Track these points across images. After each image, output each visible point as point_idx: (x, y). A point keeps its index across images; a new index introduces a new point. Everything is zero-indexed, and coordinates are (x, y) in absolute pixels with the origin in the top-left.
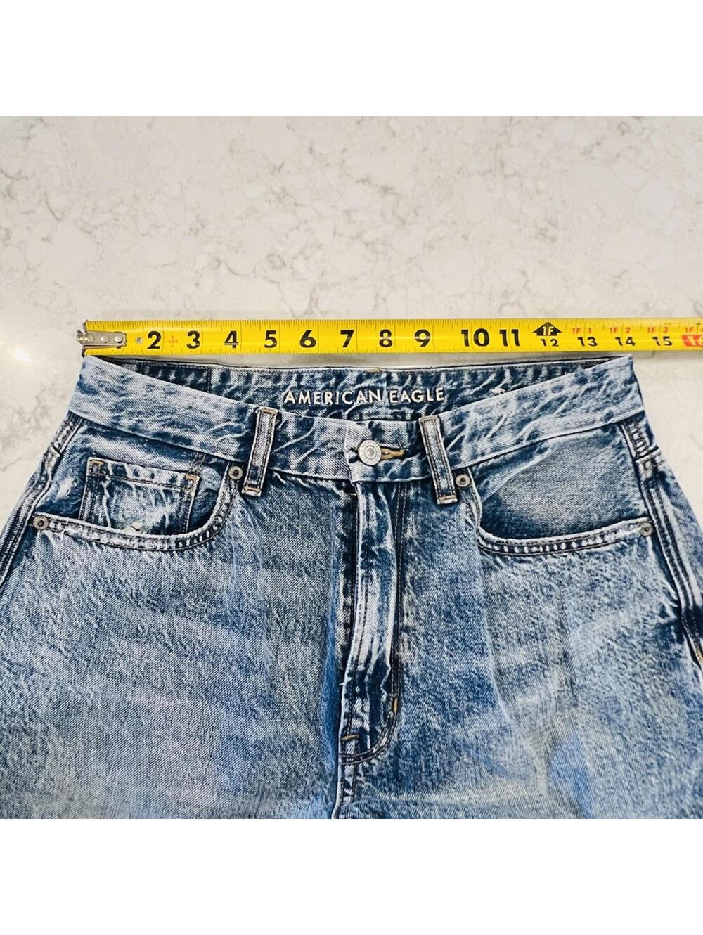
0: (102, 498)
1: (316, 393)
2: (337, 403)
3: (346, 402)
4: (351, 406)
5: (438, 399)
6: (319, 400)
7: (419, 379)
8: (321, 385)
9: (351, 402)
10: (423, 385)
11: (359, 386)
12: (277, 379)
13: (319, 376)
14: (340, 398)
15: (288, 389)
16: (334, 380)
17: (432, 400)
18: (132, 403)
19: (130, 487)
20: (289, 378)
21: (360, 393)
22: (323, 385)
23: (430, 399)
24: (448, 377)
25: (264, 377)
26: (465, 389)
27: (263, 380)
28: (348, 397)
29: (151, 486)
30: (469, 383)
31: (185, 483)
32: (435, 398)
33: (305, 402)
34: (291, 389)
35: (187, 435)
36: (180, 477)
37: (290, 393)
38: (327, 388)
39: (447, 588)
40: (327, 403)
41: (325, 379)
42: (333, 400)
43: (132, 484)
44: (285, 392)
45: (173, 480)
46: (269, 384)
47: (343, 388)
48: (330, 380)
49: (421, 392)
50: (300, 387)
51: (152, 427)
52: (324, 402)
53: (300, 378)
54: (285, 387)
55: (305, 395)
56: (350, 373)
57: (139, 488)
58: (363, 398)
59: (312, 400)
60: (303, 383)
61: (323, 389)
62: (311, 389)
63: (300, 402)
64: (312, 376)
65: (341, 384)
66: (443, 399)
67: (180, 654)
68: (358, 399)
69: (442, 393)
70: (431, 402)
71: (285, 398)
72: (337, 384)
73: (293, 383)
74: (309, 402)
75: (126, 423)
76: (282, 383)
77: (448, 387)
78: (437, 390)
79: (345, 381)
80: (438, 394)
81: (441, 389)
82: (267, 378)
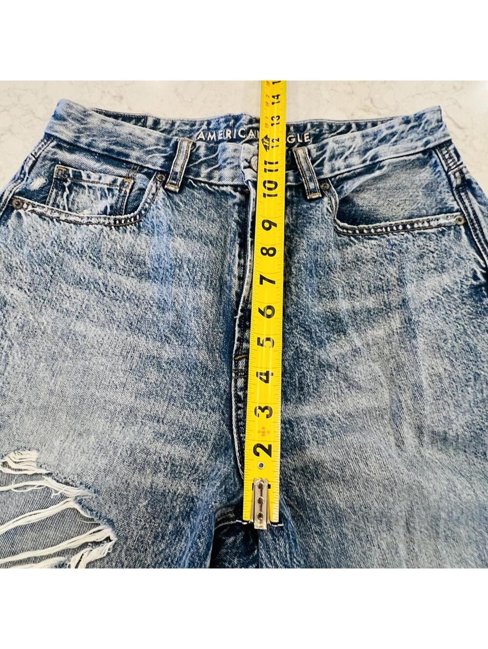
0: (63, 193)
1: (220, 131)
2: (235, 137)
3: (241, 136)
4: (244, 139)
5: (306, 141)
6: (222, 136)
7: (292, 128)
8: (223, 125)
9: (244, 136)
10: (295, 132)
11: (250, 126)
12: (193, 125)
13: (222, 120)
14: (237, 133)
15: (201, 130)
16: (232, 122)
17: (302, 141)
18: (90, 129)
19: (84, 187)
20: (202, 124)
21: (251, 131)
22: (225, 125)
23: (300, 141)
24: (313, 126)
25: (184, 123)
26: (325, 133)
27: (183, 125)
28: (242, 132)
29: (98, 186)
30: (327, 130)
31: (123, 184)
32: (304, 140)
33: (212, 139)
34: (203, 130)
35: (127, 151)
36: (120, 180)
37: (202, 133)
38: (228, 127)
39: (311, 253)
40: (227, 137)
41: (226, 121)
42: (232, 135)
43: (85, 184)
44: (198, 133)
45: (115, 181)
46: (188, 128)
47: (239, 126)
48: (230, 121)
49: (293, 136)
50: (209, 129)
51: (102, 144)
52: (225, 136)
53: (209, 123)
54: (198, 130)
55: (212, 134)
56: (244, 116)
57: (90, 187)
58: (253, 135)
59: (217, 138)
60: (211, 127)
61: (225, 128)
62: (216, 129)
63: (208, 139)
64: (217, 122)
65: (238, 124)
66: (309, 140)
67: (111, 299)
68: (250, 134)
69: (308, 137)
70: (300, 143)
71: (198, 136)
72: (234, 124)
73: (204, 127)
74: (215, 139)
75: (84, 141)
76: (196, 127)
77: (312, 132)
78: (305, 135)
79: (241, 121)
80: (305, 138)
81: (308, 134)
82: (186, 124)
